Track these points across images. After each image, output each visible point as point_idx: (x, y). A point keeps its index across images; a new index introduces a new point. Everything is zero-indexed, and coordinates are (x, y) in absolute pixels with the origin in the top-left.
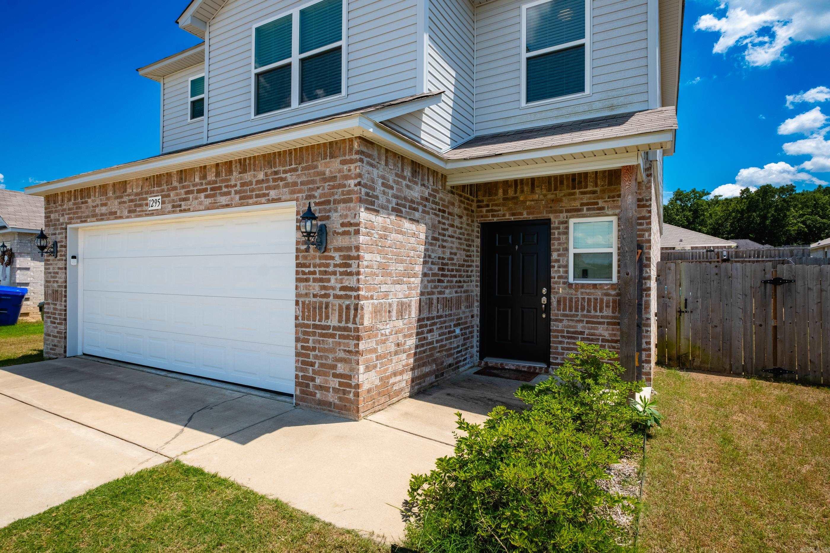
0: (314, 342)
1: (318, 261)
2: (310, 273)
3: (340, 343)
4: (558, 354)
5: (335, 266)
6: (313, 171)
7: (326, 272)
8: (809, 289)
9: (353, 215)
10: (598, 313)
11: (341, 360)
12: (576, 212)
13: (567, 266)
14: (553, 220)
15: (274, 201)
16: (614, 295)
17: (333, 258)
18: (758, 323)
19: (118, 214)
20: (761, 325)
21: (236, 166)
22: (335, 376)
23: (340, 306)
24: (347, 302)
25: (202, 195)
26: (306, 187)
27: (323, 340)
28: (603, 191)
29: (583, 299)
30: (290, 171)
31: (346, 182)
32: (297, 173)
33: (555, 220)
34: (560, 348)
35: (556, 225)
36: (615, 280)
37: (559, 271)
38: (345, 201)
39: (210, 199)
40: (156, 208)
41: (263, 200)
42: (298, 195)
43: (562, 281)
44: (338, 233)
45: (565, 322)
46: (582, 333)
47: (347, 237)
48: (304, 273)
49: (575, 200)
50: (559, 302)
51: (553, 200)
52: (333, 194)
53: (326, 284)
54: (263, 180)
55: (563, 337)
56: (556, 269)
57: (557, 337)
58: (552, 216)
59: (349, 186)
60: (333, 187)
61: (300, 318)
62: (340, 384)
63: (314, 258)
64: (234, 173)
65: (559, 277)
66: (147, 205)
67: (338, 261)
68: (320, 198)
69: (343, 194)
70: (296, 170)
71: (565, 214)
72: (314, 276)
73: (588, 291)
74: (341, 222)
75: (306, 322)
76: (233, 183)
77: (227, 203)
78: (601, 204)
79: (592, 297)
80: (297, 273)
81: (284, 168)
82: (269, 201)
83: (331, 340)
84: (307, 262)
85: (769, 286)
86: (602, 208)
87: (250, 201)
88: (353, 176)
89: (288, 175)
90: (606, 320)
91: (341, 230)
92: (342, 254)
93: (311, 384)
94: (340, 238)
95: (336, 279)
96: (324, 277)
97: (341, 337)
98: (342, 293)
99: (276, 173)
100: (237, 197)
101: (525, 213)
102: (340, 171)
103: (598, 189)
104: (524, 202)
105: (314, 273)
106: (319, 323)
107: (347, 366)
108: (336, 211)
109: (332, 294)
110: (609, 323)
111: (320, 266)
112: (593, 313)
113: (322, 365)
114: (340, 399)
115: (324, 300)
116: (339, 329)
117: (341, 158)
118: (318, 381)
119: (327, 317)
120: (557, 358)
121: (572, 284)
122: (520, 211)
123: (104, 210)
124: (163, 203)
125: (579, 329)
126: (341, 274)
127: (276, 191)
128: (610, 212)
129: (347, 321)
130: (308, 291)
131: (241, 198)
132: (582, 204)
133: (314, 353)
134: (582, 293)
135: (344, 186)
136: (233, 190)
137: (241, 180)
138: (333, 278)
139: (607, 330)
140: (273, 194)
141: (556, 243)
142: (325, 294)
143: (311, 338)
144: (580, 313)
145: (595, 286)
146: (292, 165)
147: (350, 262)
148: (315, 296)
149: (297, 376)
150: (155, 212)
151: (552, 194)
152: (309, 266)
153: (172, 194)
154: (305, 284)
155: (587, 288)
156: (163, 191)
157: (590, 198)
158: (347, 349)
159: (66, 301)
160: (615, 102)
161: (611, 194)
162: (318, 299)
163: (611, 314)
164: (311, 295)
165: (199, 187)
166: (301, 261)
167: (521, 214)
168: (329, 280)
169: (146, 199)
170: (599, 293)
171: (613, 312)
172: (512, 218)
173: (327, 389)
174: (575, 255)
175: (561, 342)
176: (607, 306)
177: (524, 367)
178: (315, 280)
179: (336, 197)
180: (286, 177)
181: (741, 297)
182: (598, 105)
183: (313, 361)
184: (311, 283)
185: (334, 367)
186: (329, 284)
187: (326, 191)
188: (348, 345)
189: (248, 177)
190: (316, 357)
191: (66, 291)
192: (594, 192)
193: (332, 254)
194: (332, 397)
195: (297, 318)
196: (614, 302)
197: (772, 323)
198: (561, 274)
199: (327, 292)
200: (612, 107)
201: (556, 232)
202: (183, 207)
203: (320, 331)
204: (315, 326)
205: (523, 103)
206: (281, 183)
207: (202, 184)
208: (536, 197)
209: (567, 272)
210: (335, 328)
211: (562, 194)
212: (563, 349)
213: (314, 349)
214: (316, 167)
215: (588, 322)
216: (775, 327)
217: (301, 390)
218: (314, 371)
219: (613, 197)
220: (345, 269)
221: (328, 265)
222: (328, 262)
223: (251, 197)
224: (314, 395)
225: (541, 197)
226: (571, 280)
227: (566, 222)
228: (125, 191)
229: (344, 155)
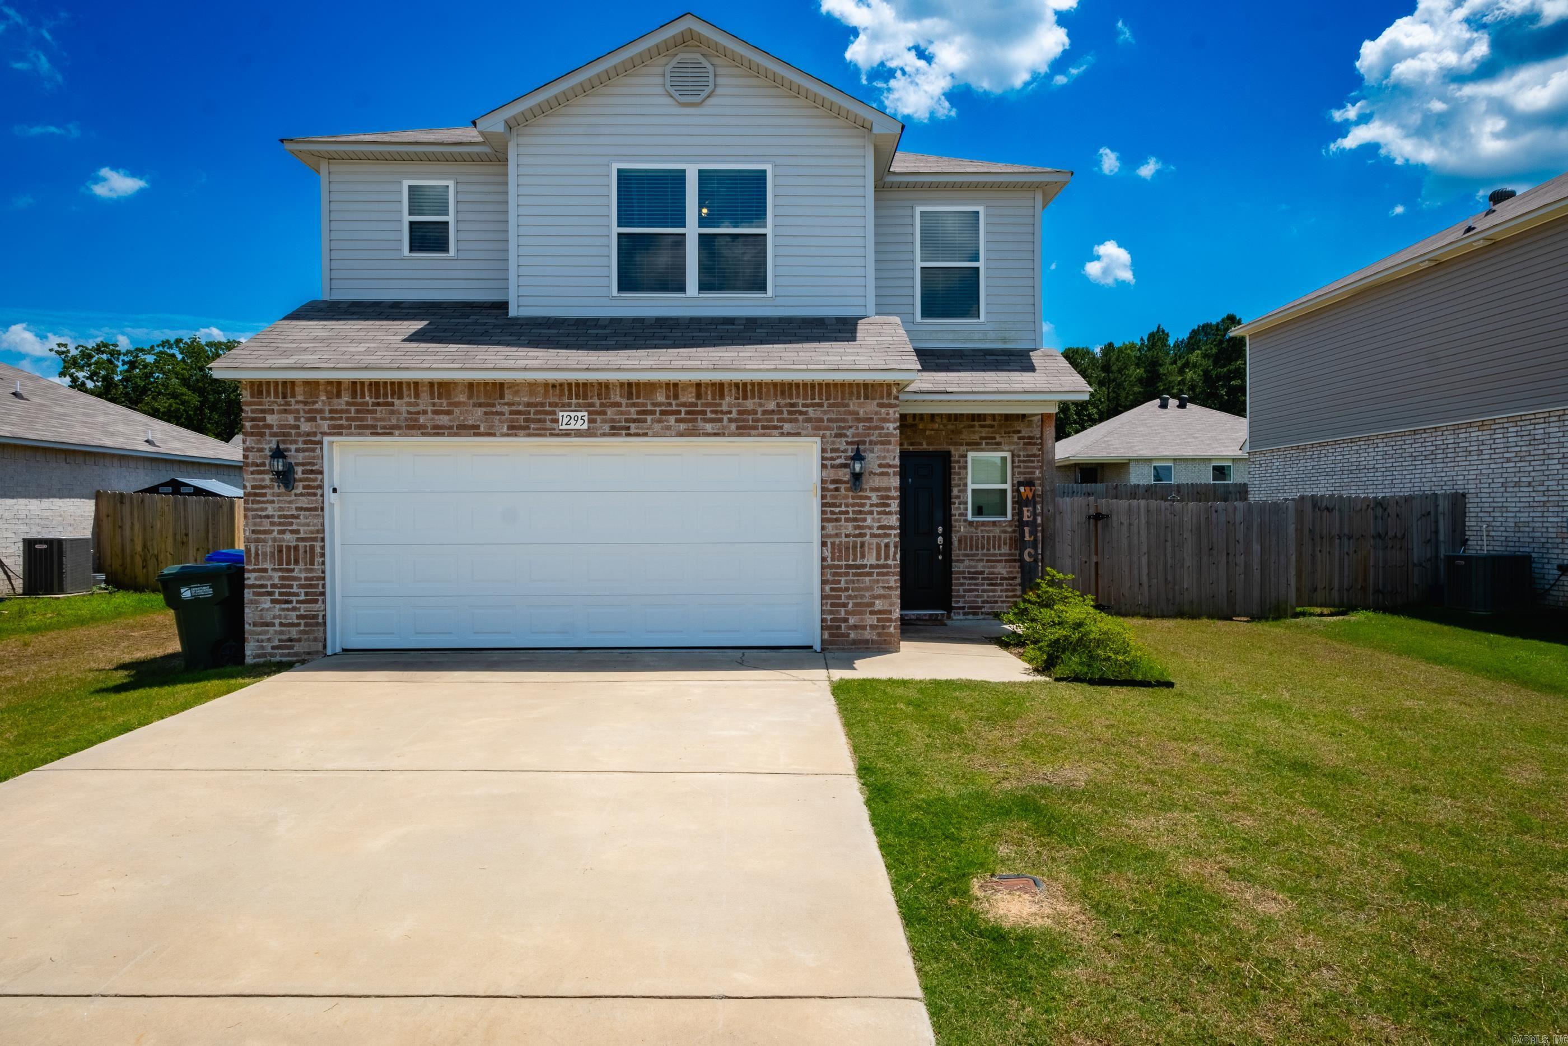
0: (847, 582)
1: (850, 501)
2: (841, 513)
3: (878, 580)
4: (960, 596)
5: (872, 505)
6: (843, 409)
7: (860, 512)
8: (1121, 523)
9: (892, 458)
10: (997, 551)
11: (880, 597)
12: (975, 446)
13: (966, 503)
14: (953, 452)
15: (789, 434)
16: (1011, 532)
17: (869, 498)
18: (1084, 560)
19: (482, 429)
20: (1086, 562)
21: (730, 390)
22: (872, 613)
23: (878, 546)
24: (886, 540)
25: (672, 419)
26: (835, 425)
27: (858, 580)
28: (1000, 426)
29: (983, 537)
30: (813, 405)
31: (884, 425)
32: (823, 409)
33: (955, 452)
34: (961, 591)
35: (957, 458)
36: (1009, 517)
37: (959, 508)
38: (882, 443)
39: (686, 424)
40: (578, 427)
41: (775, 432)
42: (825, 432)
43: (963, 518)
44: (875, 474)
45: (967, 563)
46: (982, 573)
47: (885, 478)
48: (833, 513)
49: (974, 432)
50: (960, 541)
51: (953, 431)
52: (869, 435)
53: (861, 524)
54: (773, 411)
55: (964, 578)
56: (957, 505)
57: (958, 579)
58: (952, 449)
59: (888, 429)
60: (869, 428)
61: (829, 559)
62: (879, 620)
63: (846, 497)
64: (727, 399)
65: (960, 515)
66: (556, 421)
67: (875, 500)
68: (853, 437)
69: (880, 435)
70: (821, 405)
71: (965, 448)
72: (847, 516)
73: (987, 528)
74: (878, 462)
75: (836, 563)
76: (725, 408)
77: (715, 431)
78: (998, 439)
79: (991, 535)
80: (823, 512)
81: (804, 402)
82: (782, 435)
83: (867, 579)
84: (838, 501)
85: (1091, 520)
86: (999, 444)
87: (753, 432)
88: (892, 419)
89: (810, 409)
90: (1003, 558)
91: (879, 470)
92: (879, 494)
93: (843, 625)
94: (877, 479)
95: (873, 519)
96: (858, 516)
97: (878, 574)
98: (880, 532)
99: (792, 405)
100: (733, 426)
101: (924, 443)
102: (876, 413)
103: (995, 423)
104: (924, 430)
105: (847, 512)
106: (853, 563)
107: (887, 601)
108: (872, 451)
109: (868, 534)
110: (1006, 561)
111: (853, 505)
112: (992, 551)
113: (855, 605)
114: (879, 635)
115: (859, 540)
116: (878, 566)
117: (877, 401)
118: (852, 621)
119: (863, 556)
120: (959, 601)
121: (973, 522)
122: (918, 440)
123: (444, 420)
124: (590, 421)
125: (980, 569)
126: (879, 513)
127: (793, 424)
128: (1007, 448)
129: (887, 558)
130: (838, 531)
131: (738, 428)
132: (982, 438)
133: (846, 594)
134: (982, 531)
135: (882, 428)
136: (725, 418)
137: (739, 406)
138: (869, 518)
139: (1005, 567)
140: (787, 427)
141: (957, 477)
142: (860, 533)
143: (843, 579)
144: (980, 552)
145: (994, 522)
146: (815, 399)
147: (889, 502)
148: (847, 536)
149: (823, 620)
150: (573, 432)
151: (953, 424)
152: (840, 506)
153: (610, 411)
154: (834, 524)
155: (988, 526)
156: (592, 405)
157: (988, 432)
158: (887, 585)
159: (323, 563)
160: (1007, 335)
161: (1007, 430)
162: (852, 539)
163: (1008, 552)
164: (843, 535)
165: (663, 408)
166: (828, 500)
167: (921, 445)
168: (865, 520)
169: (554, 413)
170: (997, 531)
171: (1010, 550)
172: (911, 448)
173: (864, 628)
174: (973, 490)
175: (962, 584)
176: (1005, 544)
177: (925, 615)
178: (847, 520)
179: (872, 438)
180: (807, 411)
181: (1069, 533)
182: (992, 335)
183: (846, 601)
184: (842, 523)
185: (872, 604)
186: (865, 524)
187: (860, 430)
188: (888, 582)
189: (750, 404)
190: (849, 597)
191: (323, 548)
192: (992, 426)
193: (868, 494)
194: (868, 634)
195: (823, 559)
196: (1011, 539)
197: (1094, 559)
198: (962, 511)
199: (863, 531)
200: (1004, 340)
201: (957, 466)
202: (632, 431)
203: (854, 571)
204: (848, 566)
205: (918, 317)
206: (801, 418)
207: (670, 404)
208: (936, 426)
209: (966, 509)
210: (872, 566)
211: (962, 426)
212: (965, 591)
213: (847, 589)
214: (847, 405)
215: (988, 561)
216: (1097, 563)
217: (829, 633)
218: (847, 612)
219: (1009, 433)
220: (883, 509)
221: (863, 505)
222: (863, 501)
223: (755, 428)
224: (848, 635)
225: (941, 426)
226: (970, 517)
227: (966, 456)
228: (502, 397)
229: (882, 398)
